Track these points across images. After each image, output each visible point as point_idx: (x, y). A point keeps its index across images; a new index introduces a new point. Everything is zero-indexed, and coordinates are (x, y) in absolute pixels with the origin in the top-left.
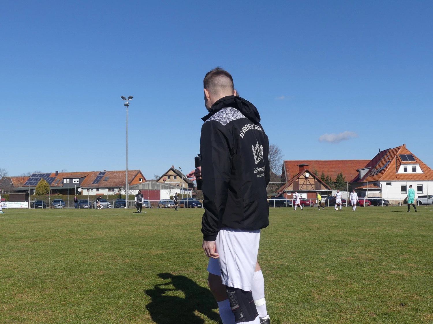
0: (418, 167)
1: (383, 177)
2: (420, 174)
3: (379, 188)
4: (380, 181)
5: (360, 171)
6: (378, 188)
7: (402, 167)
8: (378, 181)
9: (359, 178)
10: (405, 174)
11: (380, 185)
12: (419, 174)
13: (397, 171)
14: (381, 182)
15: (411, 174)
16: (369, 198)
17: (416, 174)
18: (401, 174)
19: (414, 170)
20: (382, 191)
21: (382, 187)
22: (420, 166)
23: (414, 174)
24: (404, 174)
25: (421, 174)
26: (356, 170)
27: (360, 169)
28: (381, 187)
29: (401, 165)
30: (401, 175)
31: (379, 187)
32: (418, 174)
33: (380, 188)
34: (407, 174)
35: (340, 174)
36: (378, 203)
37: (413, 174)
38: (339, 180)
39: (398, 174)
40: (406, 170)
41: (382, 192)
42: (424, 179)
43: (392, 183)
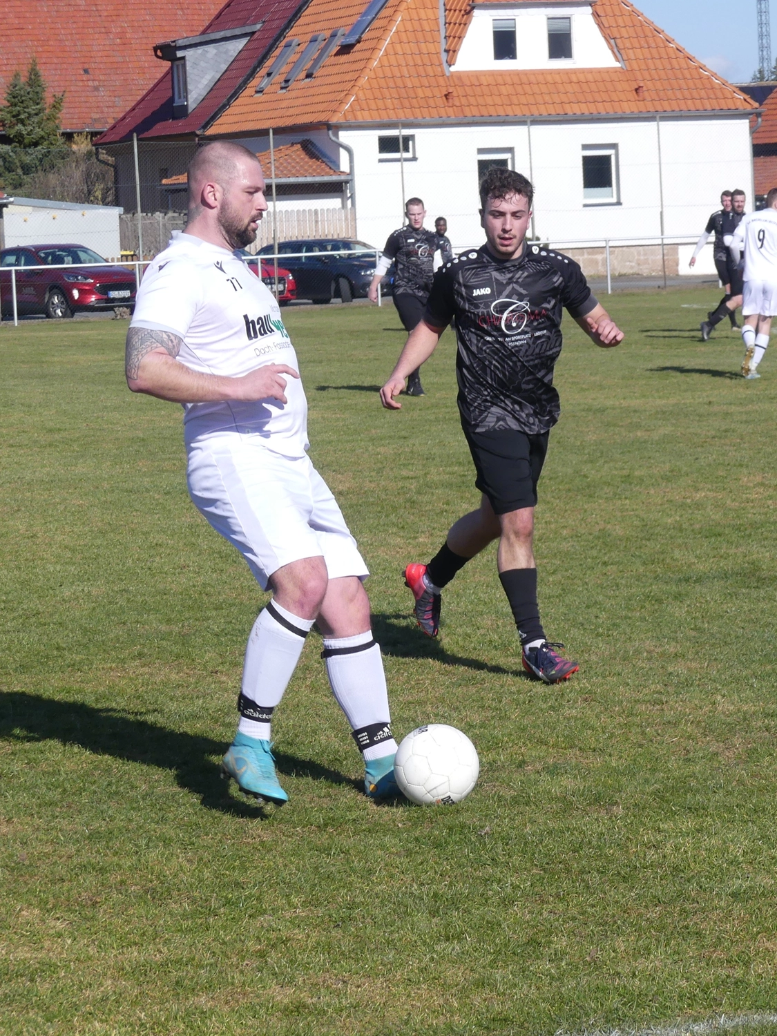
0: (583, 24)
1: (357, 100)
2: (599, 71)
3: (335, 178)
4: (337, 128)
5: (179, 54)
6: (326, 179)
7: (482, 26)
8: (328, 126)
9: (177, 103)
10: (501, 74)
11: (343, 155)
12: (590, 71)
13: (452, 52)
14: (345, 137)
15: (542, 72)
16: (284, 247)
17: (575, 71)
18: (477, 75)
19: (560, 44)
20: (352, 197)
21: (352, 167)
22: (596, 15)
23: (558, 72)
24: (492, 74)
25: (607, 71)
26: (155, 49)
27: (180, 43)
28: (344, 166)
29: (476, 12)
30: (475, 80)
31: (333, 164)
32: (583, 71)
33: (343, 178)
34: (517, 73)
35: (23, 80)
36: (344, 284)
37: (551, 72)
38: (22, 122)
39: (460, 76)
40: (505, 44)
41: (353, 204)
42: (628, 108)
43: (424, 138)
